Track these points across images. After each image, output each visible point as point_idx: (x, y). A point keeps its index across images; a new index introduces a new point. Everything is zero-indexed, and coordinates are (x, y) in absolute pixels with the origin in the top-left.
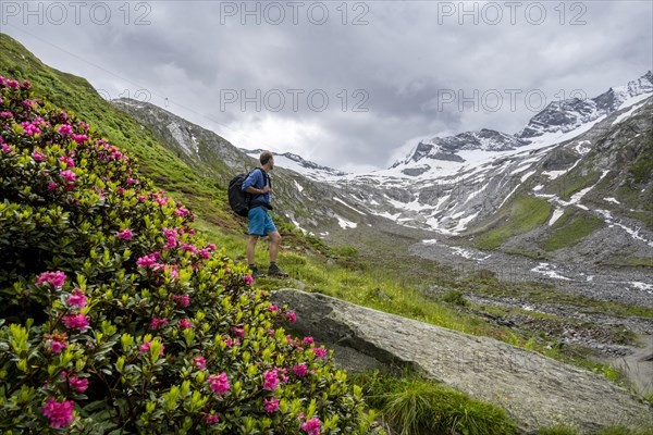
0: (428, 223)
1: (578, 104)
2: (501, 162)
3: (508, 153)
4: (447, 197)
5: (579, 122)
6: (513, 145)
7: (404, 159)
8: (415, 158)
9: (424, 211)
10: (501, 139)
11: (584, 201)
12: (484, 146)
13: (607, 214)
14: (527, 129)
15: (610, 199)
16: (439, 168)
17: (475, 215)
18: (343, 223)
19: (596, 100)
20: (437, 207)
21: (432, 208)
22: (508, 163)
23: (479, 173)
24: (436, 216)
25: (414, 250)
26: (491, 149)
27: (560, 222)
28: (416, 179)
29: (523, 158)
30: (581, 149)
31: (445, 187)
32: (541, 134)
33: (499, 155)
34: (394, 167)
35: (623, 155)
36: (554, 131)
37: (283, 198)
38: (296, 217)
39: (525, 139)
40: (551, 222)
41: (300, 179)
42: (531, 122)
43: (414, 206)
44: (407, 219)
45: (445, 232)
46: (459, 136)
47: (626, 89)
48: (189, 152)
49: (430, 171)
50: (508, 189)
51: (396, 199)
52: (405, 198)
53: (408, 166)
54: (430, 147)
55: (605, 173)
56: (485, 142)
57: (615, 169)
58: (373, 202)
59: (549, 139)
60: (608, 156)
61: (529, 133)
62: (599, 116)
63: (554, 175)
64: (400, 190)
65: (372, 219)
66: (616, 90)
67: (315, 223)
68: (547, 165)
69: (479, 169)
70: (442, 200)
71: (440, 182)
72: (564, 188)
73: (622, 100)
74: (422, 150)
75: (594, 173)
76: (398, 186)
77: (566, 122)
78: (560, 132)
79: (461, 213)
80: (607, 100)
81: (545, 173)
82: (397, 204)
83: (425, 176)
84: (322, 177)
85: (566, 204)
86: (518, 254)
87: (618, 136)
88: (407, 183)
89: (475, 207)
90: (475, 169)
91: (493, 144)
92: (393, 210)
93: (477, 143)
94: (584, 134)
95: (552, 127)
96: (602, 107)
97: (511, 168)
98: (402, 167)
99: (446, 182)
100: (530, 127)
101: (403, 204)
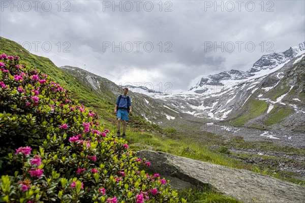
0: (209, 115)
1: (276, 56)
2: (242, 85)
3: (244, 80)
4: (217, 102)
5: (277, 64)
6: (246, 76)
7: (195, 86)
8: (201, 85)
9: (206, 110)
10: (240, 74)
11: (283, 101)
12: (233, 78)
13: (295, 106)
15: (296, 99)
16: (212, 89)
17: (231, 110)
18: (168, 117)
19: (284, 53)
20: (212, 107)
21: (209, 108)
22: (245, 85)
23: (231, 90)
24: (212, 112)
25: (203, 129)
26: (236, 79)
27: (273, 111)
28: (202, 95)
29: (252, 82)
30: (279, 76)
32: (259, 71)
33: (240, 81)
34: (191, 90)
35: (300, 78)
36: (265, 69)
37: (140, 107)
38: (146, 116)
39: (252, 73)
40: (268, 112)
41: (147, 98)
42: (254, 65)
43: (202, 107)
44: (198, 114)
45: (217, 119)
46: (220, 74)
47: (298, 47)
48: (96, 88)
49: (208, 91)
50: (246, 97)
51: (193, 105)
52: (197, 104)
53: (197, 89)
54: (207, 80)
55: (292, 87)
56: (233, 76)
57: (297, 85)
58: (182, 107)
59: (264, 73)
60: (293, 79)
61: (253, 70)
62: (287, 61)
63: (267, 89)
64: (194, 100)
65: (182, 115)
66: (293, 48)
67: (155, 118)
68: (264, 84)
69: (231, 89)
70: (214, 104)
72: (273, 95)
73: (297, 52)
74: (204, 81)
75: (287, 87)
76: (193, 99)
77: (271, 64)
78: (268, 69)
79: (224, 110)
80: (289, 53)
81: (263, 88)
82: (194, 107)
83: (206, 93)
84: (157, 97)
85: (274, 103)
86: (253, 128)
87: (297, 69)
88: (197, 97)
89: (231, 107)
90: (229, 88)
91: (237, 76)
92: (191, 110)
93: (229, 76)
94: (280, 69)
95: (264, 67)
96: (287, 56)
97: (246, 87)
98: (195, 89)
99: (216, 95)
100: (254, 68)
101: (196, 107)
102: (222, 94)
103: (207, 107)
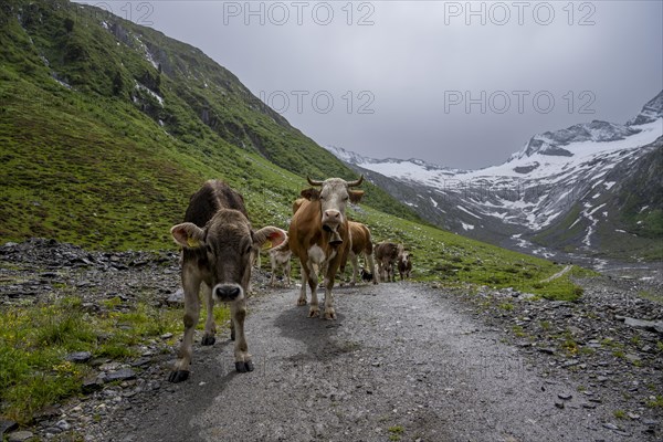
0: (527, 219)
2: (596, 162)
6: (622, 134)
7: (518, 153)
8: (528, 153)
9: (527, 208)
10: (611, 129)
11: (594, 213)
12: (595, 137)
14: (640, 116)
16: (547, 164)
17: (559, 213)
18: (465, 226)
20: (537, 204)
21: (532, 205)
23: (575, 173)
24: (535, 213)
26: (601, 140)
28: (525, 177)
32: (654, 121)
34: (508, 162)
39: (635, 128)
42: (644, 108)
43: (520, 204)
44: (512, 217)
45: (535, 226)
46: (570, 129)
49: (539, 168)
53: (520, 163)
54: (542, 142)
56: (595, 133)
58: (487, 204)
61: (641, 120)
65: (485, 220)
69: (578, 169)
70: (542, 199)
71: (544, 182)
74: (534, 145)
82: (506, 204)
83: (534, 175)
89: (561, 207)
91: (603, 135)
92: (502, 210)
93: (587, 134)
98: (515, 163)
99: (548, 182)
100: (643, 114)
101: (510, 203)
102: (559, 178)
103: (530, 204)
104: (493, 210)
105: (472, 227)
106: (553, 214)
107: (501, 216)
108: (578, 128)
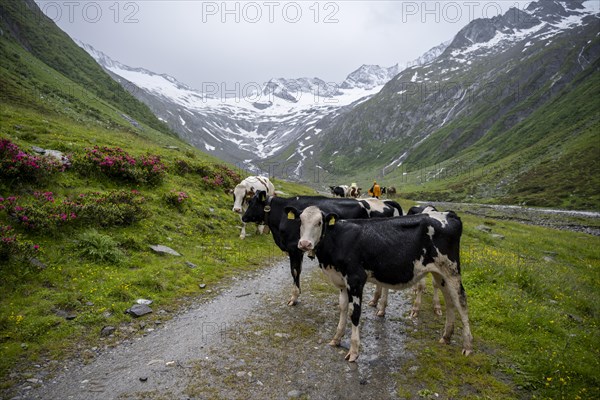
14: (344, 82)
31: (274, 124)
71: (274, 120)
104: (232, 136)
105: (213, 148)
106: (277, 147)
107: (238, 142)
108: (303, 80)
